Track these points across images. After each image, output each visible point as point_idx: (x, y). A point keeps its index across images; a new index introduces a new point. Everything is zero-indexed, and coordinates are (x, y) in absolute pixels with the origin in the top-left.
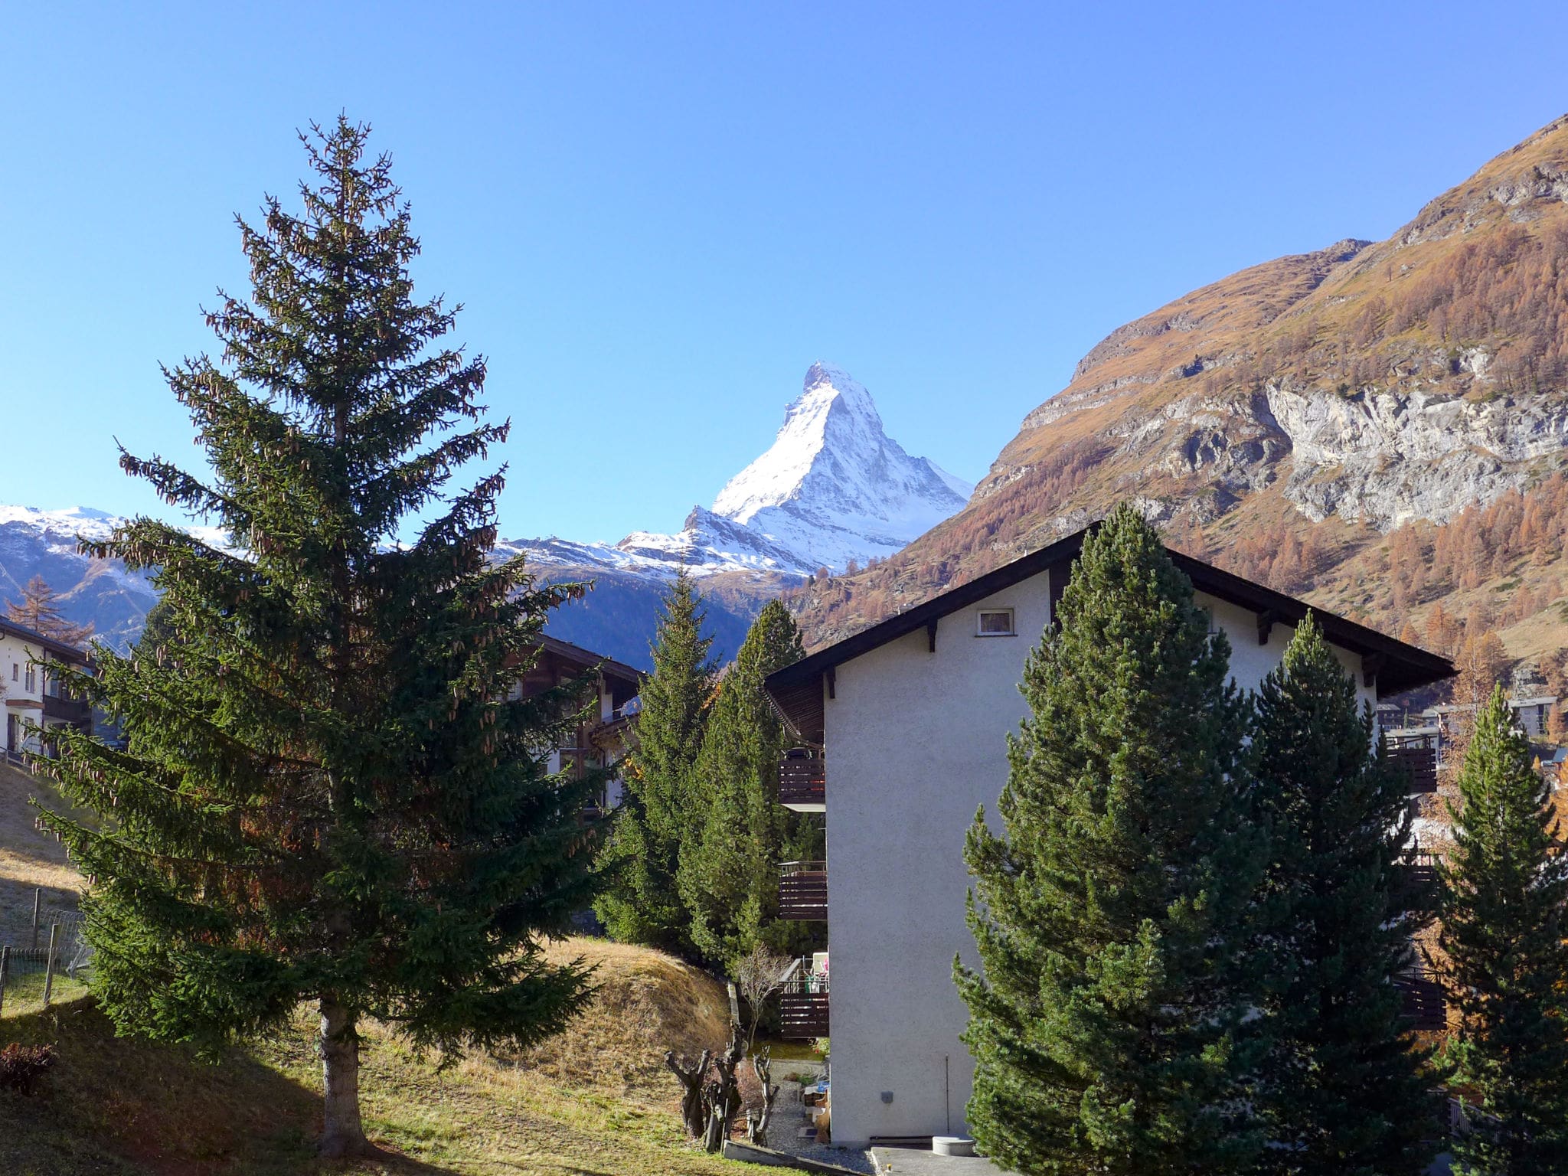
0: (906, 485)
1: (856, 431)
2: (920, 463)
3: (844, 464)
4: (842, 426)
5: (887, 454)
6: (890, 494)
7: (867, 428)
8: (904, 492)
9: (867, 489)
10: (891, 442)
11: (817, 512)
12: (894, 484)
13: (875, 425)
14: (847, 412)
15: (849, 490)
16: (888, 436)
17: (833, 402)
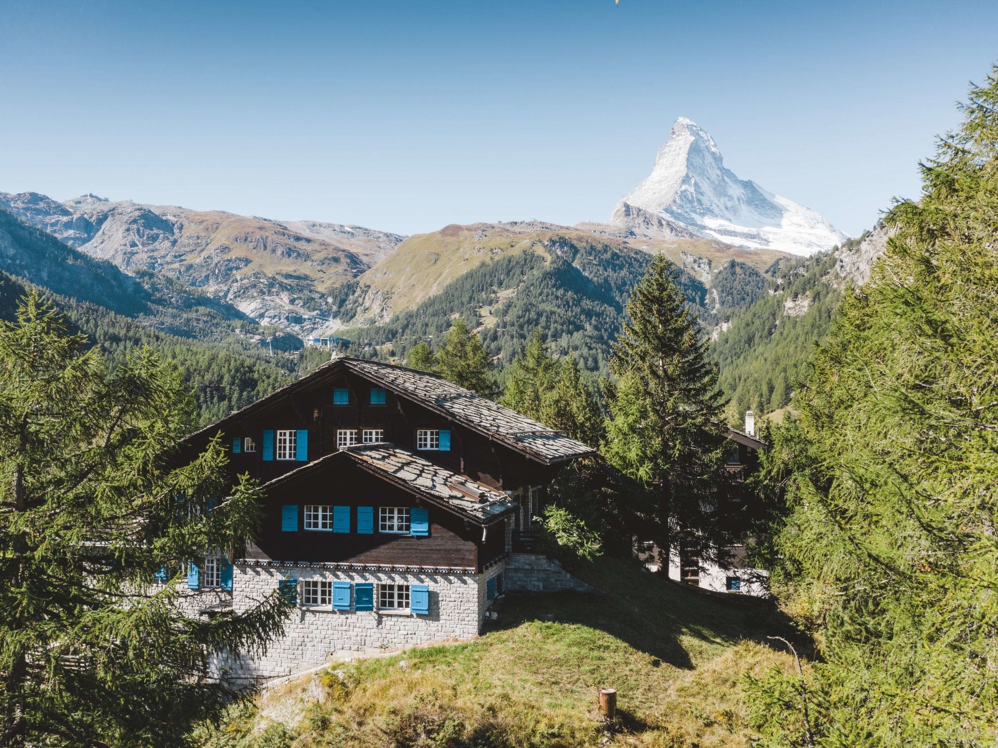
0: (739, 199)
1: (706, 163)
2: (748, 185)
3: (700, 184)
4: (697, 160)
5: (726, 178)
6: (729, 204)
7: (712, 161)
8: (737, 203)
9: (715, 200)
10: (728, 171)
11: (686, 215)
12: (731, 198)
13: (718, 159)
14: (700, 151)
15: (705, 200)
16: (726, 167)
17: (691, 144)
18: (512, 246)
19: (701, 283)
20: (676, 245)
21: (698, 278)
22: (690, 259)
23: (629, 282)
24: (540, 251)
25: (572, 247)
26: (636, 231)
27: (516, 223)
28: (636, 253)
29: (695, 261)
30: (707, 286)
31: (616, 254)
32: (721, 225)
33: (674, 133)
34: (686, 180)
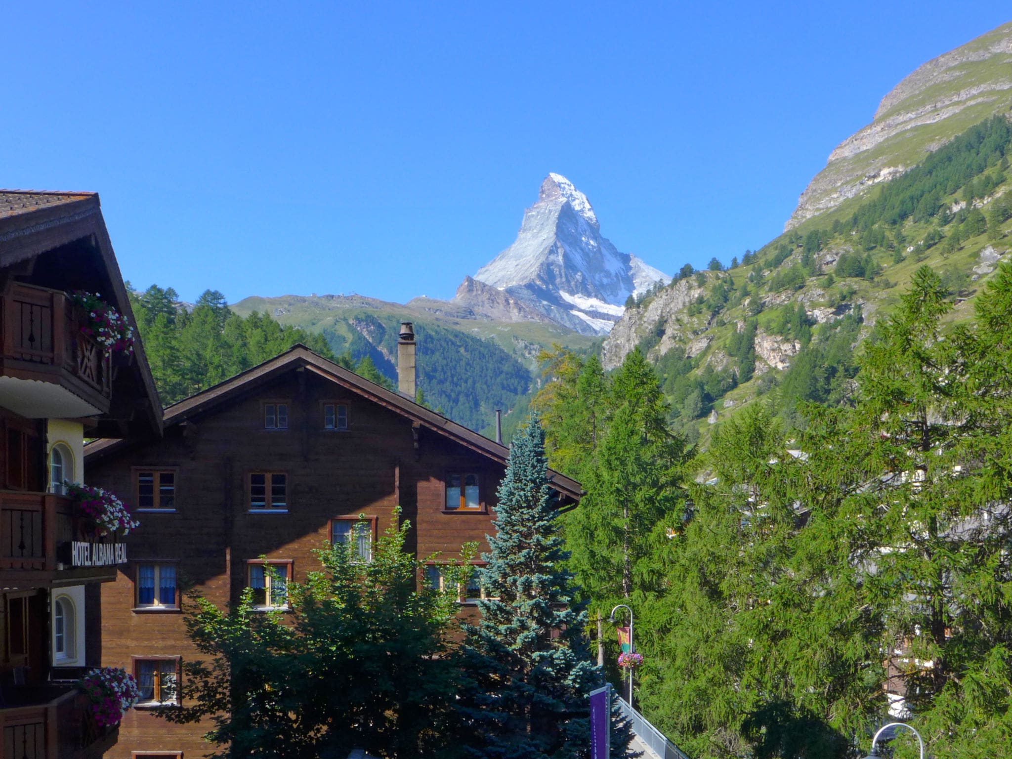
1: (580, 230)
4: (569, 228)
6: (606, 281)
10: (607, 242)
12: (607, 274)
16: (604, 236)
17: (563, 207)
18: (314, 324)
19: (527, 371)
20: (509, 328)
21: (526, 365)
22: (522, 344)
23: (440, 369)
24: (342, 330)
25: (380, 326)
26: (477, 310)
27: (332, 297)
28: (456, 336)
29: (526, 347)
30: (533, 375)
31: (431, 337)
32: (592, 306)
33: (543, 192)
34: (553, 251)
